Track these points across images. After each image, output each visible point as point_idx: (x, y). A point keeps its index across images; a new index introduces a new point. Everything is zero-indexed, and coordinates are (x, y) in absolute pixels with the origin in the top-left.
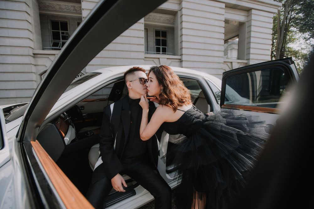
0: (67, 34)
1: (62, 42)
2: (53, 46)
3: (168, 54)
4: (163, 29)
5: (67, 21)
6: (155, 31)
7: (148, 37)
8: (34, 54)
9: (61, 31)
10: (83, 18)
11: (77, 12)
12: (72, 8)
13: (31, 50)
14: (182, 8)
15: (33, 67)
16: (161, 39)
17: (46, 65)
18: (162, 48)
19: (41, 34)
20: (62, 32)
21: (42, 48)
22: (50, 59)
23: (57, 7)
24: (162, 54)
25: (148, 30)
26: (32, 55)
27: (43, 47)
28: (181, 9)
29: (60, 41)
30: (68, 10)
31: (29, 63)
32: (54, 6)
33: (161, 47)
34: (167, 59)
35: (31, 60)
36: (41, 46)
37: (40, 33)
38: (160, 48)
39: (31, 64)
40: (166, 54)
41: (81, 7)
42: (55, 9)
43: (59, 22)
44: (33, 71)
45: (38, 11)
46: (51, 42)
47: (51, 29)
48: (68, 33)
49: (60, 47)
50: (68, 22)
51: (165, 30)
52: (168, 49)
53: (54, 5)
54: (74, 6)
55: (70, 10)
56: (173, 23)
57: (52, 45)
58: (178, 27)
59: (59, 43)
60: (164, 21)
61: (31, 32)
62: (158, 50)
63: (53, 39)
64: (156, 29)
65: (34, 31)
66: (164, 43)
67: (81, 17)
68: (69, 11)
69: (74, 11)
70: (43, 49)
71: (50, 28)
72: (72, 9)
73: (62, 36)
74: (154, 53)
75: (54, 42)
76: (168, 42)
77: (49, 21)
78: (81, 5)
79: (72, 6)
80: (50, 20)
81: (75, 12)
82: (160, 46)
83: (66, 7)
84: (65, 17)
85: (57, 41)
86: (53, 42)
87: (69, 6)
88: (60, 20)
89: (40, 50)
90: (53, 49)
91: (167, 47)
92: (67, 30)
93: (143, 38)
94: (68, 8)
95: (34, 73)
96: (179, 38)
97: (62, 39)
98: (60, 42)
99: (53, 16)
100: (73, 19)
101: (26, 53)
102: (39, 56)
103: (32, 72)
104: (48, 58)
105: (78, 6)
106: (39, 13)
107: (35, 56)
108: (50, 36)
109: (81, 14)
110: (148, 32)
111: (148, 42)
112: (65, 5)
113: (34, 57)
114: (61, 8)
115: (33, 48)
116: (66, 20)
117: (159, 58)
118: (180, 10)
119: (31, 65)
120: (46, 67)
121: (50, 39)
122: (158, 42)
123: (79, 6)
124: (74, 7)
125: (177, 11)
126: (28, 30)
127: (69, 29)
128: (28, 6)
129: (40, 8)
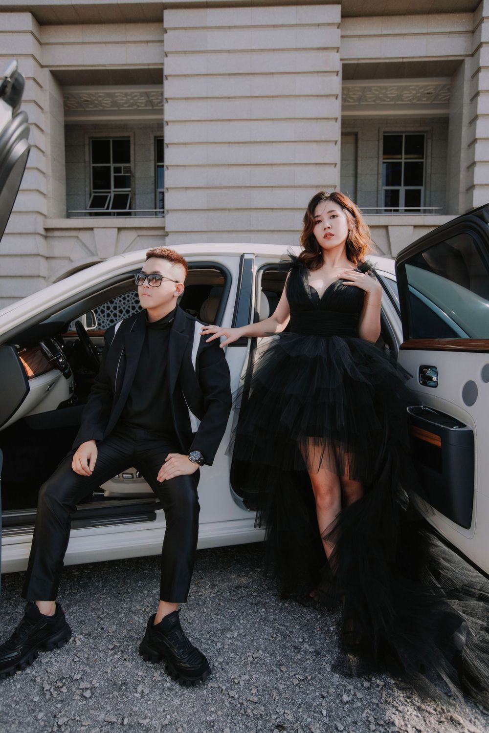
0: (128, 170)
1: (115, 195)
2: (92, 206)
3: (425, 211)
4: (412, 129)
5: (129, 137)
6: (381, 137)
7: (359, 159)
8: (47, 230)
9: (112, 166)
10: (165, 124)
11: (155, 108)
12: (143, 100)
13: (40, 219)
14: (480, 45)
15: (43, 261)
16: (403, 161)
17: (72, 258)
18: (407, 192)
19: (65, 177)
20: (115, 168)
21: (65, 213)
22: (81, 241)
23: (108, 101)
24: (406, 211)
25: (360, 135)
26: (43, 232)
27: (67, 211)
28: (475, 48)
29: (110, 192)
30: (132, 105)
31: (35, 252)
32: (100, 99)
33: (402, 189)
34: (415, 227)
35: (37, 245)
36: (65, 207)
37: (64, 173)
38: (398, 191)
39: (38, 255)
40: (419, 211)
41: (162, 94)
42: (101, 108)
43: (109, 141)
44: (42, 274)
45: (62, 119)
46: (88, 196)
47: (91, 162)
48: (130, 168)
49: (108, 208)
50: (132, 139)
51: (422, 129)
52: (428, 193)
53: (100, 97)
54: (146, 92)
55: (138, 106)
56: (447, 104)
57: (89, 204)
58: (461, 114)
59: (107, 196)
60: (414, 101)
61: (44, 173)
62: (392, 201)
63: (94, 188)
64: (387, 129)
65: (49, 172)
66: (415, 174)
67: (162, 120)
68: (135, 107)
69: (146, 106)
70: (69, 215)
71: (87, 159)
72: (141, 103)
73: (115, 176)
74: (378, 212)
75: (95, 196)
76: (429, 171)
77: (87, 142)
78: (163, 88)
79: (142, 95)
80: (90, 138)
81: (151, 108)
82: (400, 185)
83: (129, 97)
84: (124, 126)
85: (101, 192)
86: (93, 195)
87: (136, 96)
88: (111, 135)
89: (62, 218)
90: (91, 214)
91: (422, 188)
92: (128, 161)
93: (335, 165)
94: (131, 101)
95: (44, 278)
96: (463, 154)
97: (115, 187)
98: (109, 195)
99: (96, 126)
100: (145, 127)
101: (30, 229)
102: (57, 234)
103: (39, 276)
104: (77, 237)
105: (158, 92)
106: (63, 124)
107: (50, 234)
108: (88, 181)
109: (161, 112)
110: (360, 142)
111: (359, 176)
112: (126, 95)
113: (46, 237)
114: (114, 103)
115: (45, 216)
116: (126, 134)
117: (386, 227)
118: (472, 55)
119: (39, 258)
120: (72, 261)
121: (87, 189)
122: (393, 175)
123: (159, 90)
124: (147, 94)
125: (461, 58)
126: (37, 169)
127: (132, 158)
128: (40, 110)
129: (67, 110)
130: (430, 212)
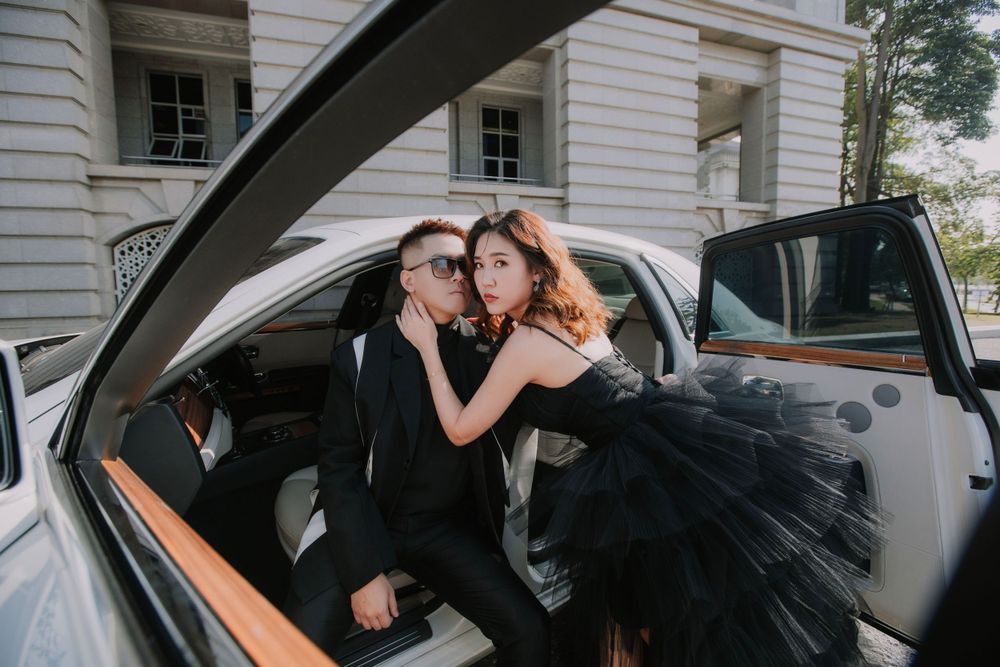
0: (202, 114)
1: (185, 142)
2: (154, 152)
3: (521, 182)
4: (508, 105)
5: (201, 75)
6: (481, 109)
7: (461, 128)
8: (91, 178)
9: (179, 107)
10: (252, 65)
11: (235, 46)
12: (219, 35)
13: (81, 164)
14: (567, 41)
15: (87, 218)
16: (500, 134)
17: (131, 214)
18: (505, 163)
19: (114, 114)
20: (183, 110)
21: (117, 159)
22: (144, 195)
23: (171, 29)
24: (505, 180)
25: (460, 105)
26: (85, 180)
27: (120, 157)
28: (562, 42)
29: (177, 138)
30: (204, 38)
31: (76, 206)
32: (160, 25)
33: (501, 160)
34: (520, 196)
35: (81, 197)
36: (116, 151)
37: (114, 109)
38: (496, 162)
39: (81, 209)
40: (516, 181)
41: (246, 31)
42: (162, 36)
43: (174, 78)
44: (87, 234)
45: (107, 42)
46: (147, 141)
47: (150, 98)
48: (203, 111)
49: (176, 156)
50: (205, 78)
51: (515, 106)
52: (523, 166)
53: (162, 22)
54: (223, 27)
55: (213, 41)
56: (540, 86)
57: (149, 148)
58: (554, 98)
59: (173, 143)
60: (510, 80)
61: (83, 106)
62: (491, 170)
63: (155, 131)
64: (485, 102)
65: (91, 104)
66: (511, 147)
67: (249, 61)
68: (209, 42)
69: (223, 41)
70: (122, 162)
71: (144, 95)
72: (218, 38)
73: (184, 120)
74: (479, 180)
75: (156, 141)
76: (523, 146)
77: (143, 74)
78: (248, 24)
79: (218, 28)
80: (147, 70)
81: (228, 45)
82: (498, 156)
83: (201, 29)
84: (194, 62)
85: (166, 137)
86: (154, 139)
87: (210, 28)
88: (176, 70)
89: (115, 164)
90: (152, 162)
91: (518, 160)
92: (201, 103)
93: (445, 130)
94: (204, 34)
95: (91, 238)
96: (558, 132)
97: (184, 132)
98: (177, 141)
99: (156, 57)
100: (222, 67)
101: (66, 175)
102: (105, 183)
103: (83, 237)
104: (138, 189)
105: (239, 28)
106: (110, 48)
107: (96, 184)
108: (146, 122)
109: (247, 52)
110: (461, 111)
111: (461, 144)
112: (197, 25)
113: (91, 187)
114: (180, 33)
115: (87, 160)
116: (197, 72)
117: (494, 195)
118: (561, 47)
119: (83, 214)
120: (131, 219)
121: (146, 132)
122: (490, 145)
123: (242, 26)
124: (225, 29)
125: (552, 48)
126: (73, 99)
127: (206, 100)
128: (74, 26)
129: (115, 32)
130: (526, 183)
